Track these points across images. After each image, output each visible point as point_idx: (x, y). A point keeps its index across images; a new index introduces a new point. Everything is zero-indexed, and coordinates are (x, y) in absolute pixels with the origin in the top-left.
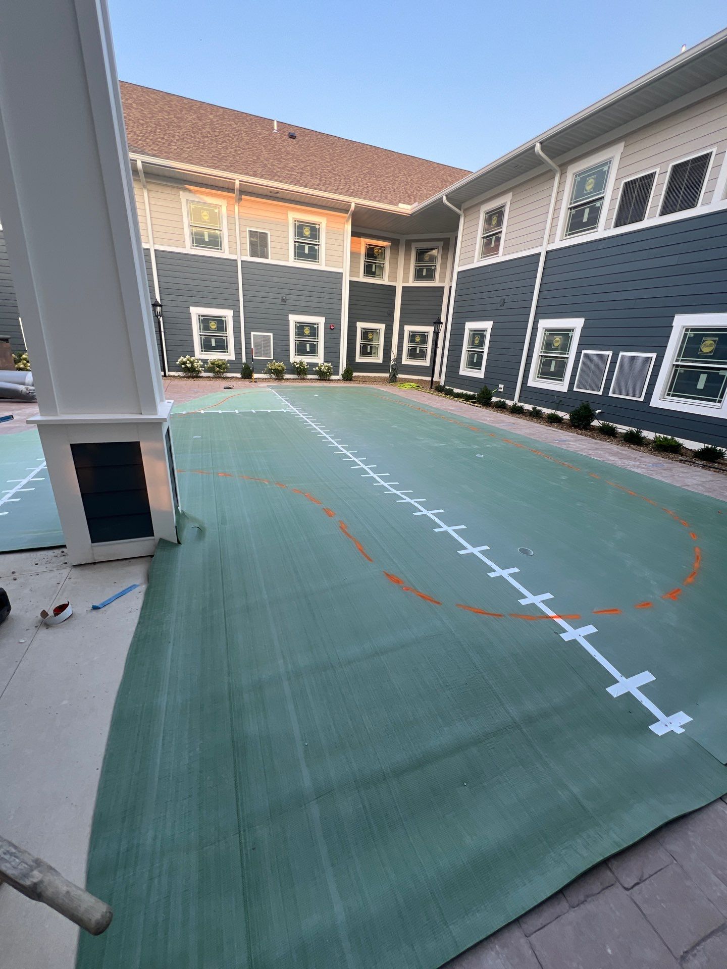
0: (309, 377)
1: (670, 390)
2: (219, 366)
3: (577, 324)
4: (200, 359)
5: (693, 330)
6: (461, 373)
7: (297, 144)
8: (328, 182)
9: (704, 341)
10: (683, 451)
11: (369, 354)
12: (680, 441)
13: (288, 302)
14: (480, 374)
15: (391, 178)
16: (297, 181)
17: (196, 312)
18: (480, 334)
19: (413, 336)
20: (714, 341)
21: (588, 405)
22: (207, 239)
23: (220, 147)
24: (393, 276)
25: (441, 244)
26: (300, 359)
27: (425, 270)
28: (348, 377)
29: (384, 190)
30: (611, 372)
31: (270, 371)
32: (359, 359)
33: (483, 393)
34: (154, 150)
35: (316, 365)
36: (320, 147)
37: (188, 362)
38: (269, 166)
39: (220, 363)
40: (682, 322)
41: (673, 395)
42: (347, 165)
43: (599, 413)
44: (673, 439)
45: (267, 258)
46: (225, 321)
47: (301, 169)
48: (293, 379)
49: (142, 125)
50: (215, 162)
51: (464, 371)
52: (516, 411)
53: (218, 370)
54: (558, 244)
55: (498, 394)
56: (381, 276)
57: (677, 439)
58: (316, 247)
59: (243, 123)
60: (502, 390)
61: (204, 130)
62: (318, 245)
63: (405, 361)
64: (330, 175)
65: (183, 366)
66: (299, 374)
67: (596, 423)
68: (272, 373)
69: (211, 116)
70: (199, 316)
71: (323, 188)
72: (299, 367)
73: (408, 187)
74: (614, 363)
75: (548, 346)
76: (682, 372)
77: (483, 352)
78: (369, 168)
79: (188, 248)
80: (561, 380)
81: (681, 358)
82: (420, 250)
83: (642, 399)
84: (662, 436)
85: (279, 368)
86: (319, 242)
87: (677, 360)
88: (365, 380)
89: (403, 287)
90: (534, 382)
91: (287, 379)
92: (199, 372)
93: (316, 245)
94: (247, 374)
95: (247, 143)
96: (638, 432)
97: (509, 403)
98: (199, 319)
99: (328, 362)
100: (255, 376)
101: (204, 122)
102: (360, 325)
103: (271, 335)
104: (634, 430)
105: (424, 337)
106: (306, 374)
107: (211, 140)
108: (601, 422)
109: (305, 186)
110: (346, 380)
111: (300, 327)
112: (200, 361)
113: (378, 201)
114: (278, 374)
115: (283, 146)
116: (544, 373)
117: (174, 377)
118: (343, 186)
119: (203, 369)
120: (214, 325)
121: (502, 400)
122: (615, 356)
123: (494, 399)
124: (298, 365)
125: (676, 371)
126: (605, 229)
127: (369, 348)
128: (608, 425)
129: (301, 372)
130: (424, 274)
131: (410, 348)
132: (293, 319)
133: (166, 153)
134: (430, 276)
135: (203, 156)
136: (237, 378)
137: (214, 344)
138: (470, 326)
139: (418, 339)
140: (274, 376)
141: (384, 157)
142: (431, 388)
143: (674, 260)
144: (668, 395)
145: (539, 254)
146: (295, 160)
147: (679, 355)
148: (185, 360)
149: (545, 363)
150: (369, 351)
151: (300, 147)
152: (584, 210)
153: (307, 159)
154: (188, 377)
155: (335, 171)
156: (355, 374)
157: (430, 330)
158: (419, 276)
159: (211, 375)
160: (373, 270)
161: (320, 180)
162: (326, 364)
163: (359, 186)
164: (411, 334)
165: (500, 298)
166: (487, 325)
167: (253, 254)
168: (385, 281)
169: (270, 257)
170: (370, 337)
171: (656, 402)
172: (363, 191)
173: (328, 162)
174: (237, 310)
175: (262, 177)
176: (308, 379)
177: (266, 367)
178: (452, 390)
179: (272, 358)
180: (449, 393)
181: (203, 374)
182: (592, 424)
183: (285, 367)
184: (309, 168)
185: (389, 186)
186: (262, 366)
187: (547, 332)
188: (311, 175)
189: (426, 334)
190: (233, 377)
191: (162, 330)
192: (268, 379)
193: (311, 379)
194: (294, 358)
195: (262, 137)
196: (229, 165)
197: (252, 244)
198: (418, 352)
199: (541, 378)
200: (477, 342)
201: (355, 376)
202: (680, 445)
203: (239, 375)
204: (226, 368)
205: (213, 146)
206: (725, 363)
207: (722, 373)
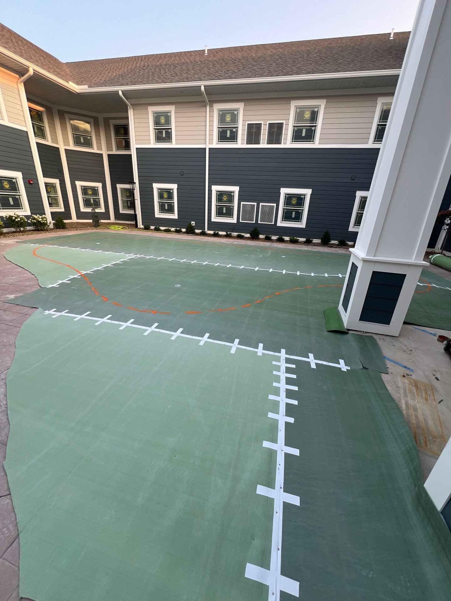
1: (283, 219)
3: (236, 189)
5: (288, 195)
9: (292, 199)
20: (296, 199)
30: (257, 212)
40: (284, 191)
41: (285, 221)
52: (214, 235)
74: (258, 208)
75: (220, 200)
76: (286, 211)
80: (232, 218)
83: (273, 223)
87: (284, 207)
90: (216, 219)
116: (220, 214)
122: (258, 205)
139: (90, 192)
149: (219, 208)
170: (49, 190)
171: (279, 224)
187: (218, 192)
200: (165, 196)
206: (301, 208)
207: (299, 211)
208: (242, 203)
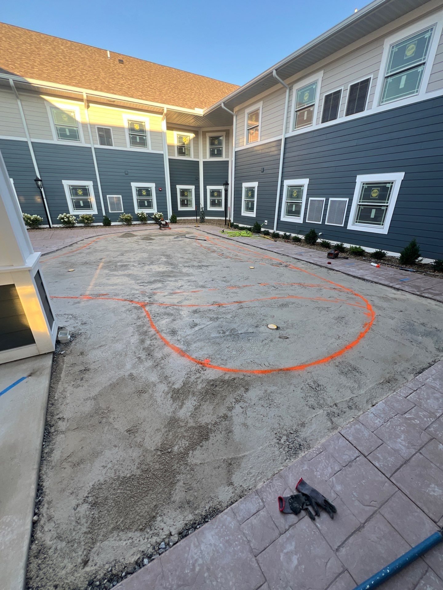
0: (149, 222)
1: (357, 219)
2: (87, 219)
3: (305, 182)
4: (74, 215)
5: (367, 184)
6: (243, 214)
7: (125, 67)
8: (148, 94)
9: (373, 190)
10: (366, 254)
11: (186, 205)
12: (363, 248)
13: (129, 174)
14: (253, 215)
15: (189, 91)
16: (127, 93)
17: (67, 184)
18: (251, 190)
19: (212, 192)
20: (378, 190)
21: (314, 230)
22: (68, 134)
23: (70, 69)
24: (197, 155)
25: (224, 133)
26: (142, 211)
27: (216, 151)
28: (174, 220)
29: (185, 99)
30: (326, 210)
31: (122, 220)
32: (180, 209)
33: (255, 226)
34: (22, 72)
35: (152, 214)
36: (141, 69)
37: (65, 217)
38: (106, 83)
39: (88, 217)
40: (361, 179)
41: (359, 222)
42: (159, 82)
43: (321, 234)
44: (360, 247)
45: (111, 145)
46: (88, 189)
47: (129, 85)
48: (139, 224)
49: (11, 53)
50: (67, 80)
51: (244, 213)
52: (276, 236)
53: (87, 222)
54: (291, 134)
55: (265, 226)
56: (189, 155)
57: (362, 247)
58: (144, 138)
59: (86, 52)
60: (267, 224)
61: (57, 57)
62: (146, 136)
63: (209, 208)
64: (149, 89)
65: (62, 220)
66: (142, 220)
67: (319, 241)
68: (124, 221)
69: (62, 47)
70: (69, 186)
71: (144, 98)
72: (141, 216)
73: (200, 96)
74: (326, 205)
75: (290, 196)
76: (363, 208)
77: (254, 201)
78: (175, 84)
79: (55, 140)
80: (299, 216)
81: (361, 201)
82: (211, 137)
83: (343, 225)
84: (354, 246)
85: (128, 218)
86: (146, 134)
87: (360, 202)
88: (185, 222)
89: (204, 162)
90: (285, 218)
91: (135, 224)
92: (74, 223)
93: (144, 136)
94: (107, 223)
95: (90, 67)
96: (342, 245)
97: (271, 231)
98: (70, 188)
99: (160, 212)
100: (113, 224)
101: (57, 51)
102: (179, 187)
103: (121, 196)
104: (339, 243)
105: (219, 192)
106: (146, 221)
107: (63, 64)
108: (322, 240)
109: (132, 97)
110: (173, 223)
111: (140, 191)
112: (74, 216)
113: (181, 106)
114: (128, 222)
115: (116, 69)
116: (290, 212)
117: (57, 228)
118: (157, 96)
119: (76, 221)
120: (81, 192)
121: (267, 230)
122: (327, 200)
123: (263, 229)
124: (141, 215)
125: (359, 208)
126: (316, 124)
127: (186, 201)
128: (325, 241)
129: (143, 219)
130: (216, 153)
131: (212, 200)
132: (134, 185)
133: (30, 73)
134: (220, 154)
135: (58, 76)
136: (101, 226)
137: (82, 205)
138: (245, 185)
139: (216, 194)
140: (125, 223)
141: (184, 76)
142: (226, 224)
143: (354, 143)
144: (356, 222)
145: (281, 140)
146: (124, 78)
147: (360, 199)
148: (63, 216)
149: (289, 206)
150: (186, 203)
151: (127, 69)
152: (304, 113)
153: (132, 78)
154: (67, 228)
155: (151, 86)
156: (178, 218)
157: (222, 188)
158: (212, 154)
159: (82, 225)
160: (184, 151)
161: (142, 92)
162: (159, 213)
163: (169, 96)
164: (211, 191)
165: (261, 167)
166: (255, 184)
167: (102, 143)
168: (192, 158)
169: (113, 145)
170: (186, 194)
171: (350, 227)
172: (171, 100)
173: (147, 80)
174: (96, 181)
175: (101, 90)
176: (148, 224)
177: (120, 218)
178: (238, 225)
179: (123, 212)
180: (237, 227)
181: (77, 225)
182: (317, 241)
183: (132, 217)
184: (134, 84)
185: (188, 96)
186: (116, 217)
187: (289, 188)
188: (136, 89)
189: (220, 191)
190: (98, 226)
191: (44, 197)
192: (122, 225)
193: (150, 223)
194: (138, 211)
195: (100, 63)
196: (77, 82)
197: (100, 136)
198: (216, 202)
199: (288, 215)
200: (250, 195)
201: (179, 220)
202: (363, 251)
203: (102, 224)
204: (92, 220)
205: (65, 68)
206: (384, 203)
207: (383, 208)
208: (310, 199)
